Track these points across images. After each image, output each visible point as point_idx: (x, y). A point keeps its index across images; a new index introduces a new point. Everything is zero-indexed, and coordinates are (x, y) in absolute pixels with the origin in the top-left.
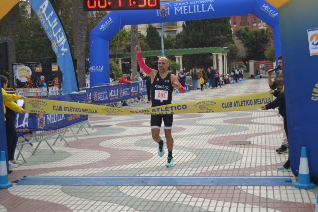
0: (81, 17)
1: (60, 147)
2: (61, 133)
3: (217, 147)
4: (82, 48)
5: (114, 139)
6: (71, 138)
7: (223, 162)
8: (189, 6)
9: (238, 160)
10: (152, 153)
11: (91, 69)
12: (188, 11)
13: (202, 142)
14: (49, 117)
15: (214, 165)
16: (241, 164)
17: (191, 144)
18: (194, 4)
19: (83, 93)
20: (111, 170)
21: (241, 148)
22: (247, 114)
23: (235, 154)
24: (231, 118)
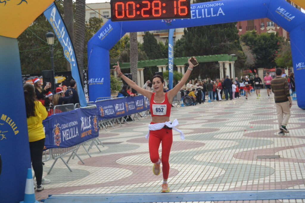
0: (78, 25)
1: (74, 165)
2: (75, 150)
3: (246, 162)
4: (79, 59)
5: (130, 156)
6: (82, 156)
7: (255, 177)
8: (197, 11)
9: (271, 174)
10: (177, 169)
11: (90, 81)
12: (195, 16)
13: (227, 157)
14: (64, 133)
15: (247, 179)
16: (275, 177)
17: (215, 159)
18: (202, 9)
19: (94, 108)
20: (139, 187)
21: (271, 162)
22: (268, 127)
23: (266, 168)
24: (252, 131)
